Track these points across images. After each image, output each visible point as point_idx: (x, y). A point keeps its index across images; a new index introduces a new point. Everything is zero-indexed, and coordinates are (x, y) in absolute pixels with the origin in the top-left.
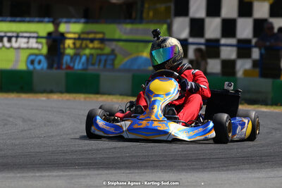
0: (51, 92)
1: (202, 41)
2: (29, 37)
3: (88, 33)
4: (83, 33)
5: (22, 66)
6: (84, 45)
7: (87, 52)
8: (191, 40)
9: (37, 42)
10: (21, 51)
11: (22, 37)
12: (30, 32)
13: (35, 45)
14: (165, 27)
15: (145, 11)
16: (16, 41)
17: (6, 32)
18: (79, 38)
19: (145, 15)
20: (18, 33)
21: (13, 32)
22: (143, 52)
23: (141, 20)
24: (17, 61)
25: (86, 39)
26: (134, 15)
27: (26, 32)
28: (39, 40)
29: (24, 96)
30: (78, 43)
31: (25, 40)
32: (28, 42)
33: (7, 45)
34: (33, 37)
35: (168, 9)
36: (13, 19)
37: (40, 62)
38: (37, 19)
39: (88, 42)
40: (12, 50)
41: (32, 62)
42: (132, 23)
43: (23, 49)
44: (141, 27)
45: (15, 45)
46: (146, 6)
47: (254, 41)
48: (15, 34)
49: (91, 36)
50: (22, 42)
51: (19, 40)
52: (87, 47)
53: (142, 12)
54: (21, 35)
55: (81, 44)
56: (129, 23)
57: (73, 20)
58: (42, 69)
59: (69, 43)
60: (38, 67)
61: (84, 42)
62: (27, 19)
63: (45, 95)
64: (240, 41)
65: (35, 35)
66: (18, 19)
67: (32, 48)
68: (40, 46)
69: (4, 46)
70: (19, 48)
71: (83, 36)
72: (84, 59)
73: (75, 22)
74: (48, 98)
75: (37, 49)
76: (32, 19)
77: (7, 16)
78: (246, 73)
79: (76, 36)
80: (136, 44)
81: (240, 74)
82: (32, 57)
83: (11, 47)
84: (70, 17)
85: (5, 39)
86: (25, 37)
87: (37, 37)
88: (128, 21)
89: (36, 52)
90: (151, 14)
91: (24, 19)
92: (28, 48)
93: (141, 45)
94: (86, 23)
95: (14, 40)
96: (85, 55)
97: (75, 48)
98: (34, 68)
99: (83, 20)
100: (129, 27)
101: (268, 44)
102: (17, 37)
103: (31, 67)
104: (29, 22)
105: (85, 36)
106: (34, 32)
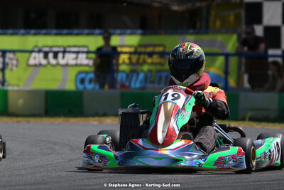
0: (105, 115)
1: (278, 52)
2: (78, 53)
3: (146, 46)
4: (140, 46)
5: (70, 86)
6: (141, 61)
7: (145, 68)
9: (87, 58)
10: (70, 68)
11: (70, 52)
12: (79, 47)
13: (85, 62)
14: (235, 37)
15: (212, 18)
16: (63, 57)
17: (51, 47)
18: (135, 53)
19: (211, 24)
20: (65, 48)
21: (59, 47)
22: (209, 66)
23: (206, 30)
24: (64, 80)
25: (145, 53)
26: (198, 25)
27: (75, 46)
29: (72, 120)
30: (134, 58)
31: (73, 56)
32: (77, 58)
33: (53, 61)
34: (83, 52)
35: (238, 17)
36: (59, 31)
37: (90, 81)
38: (86, 31)
39: (146, 57)
40: (58, 67)
41: (82, 81)
42: (197, 33)
43: (72, 66)
44: (206, 38)
45: (62, 61)
46: (213, 13)
48: (61, 49)
49: (150, 49)
50: (70, 58)
51: (67, 55)
52: (145, 62)
53: (208, 21)
54: (68, 49)
55: (138, 59)
56: (191, 34)
57: (129, 31)
58: (94, 89)
59: (124, 58)
60: (89, 86)
61: (142, 57)
62: (76, 31)
63: (96, 118)
65: (85, 49)
66: (65, 31)
67: (81, 65)
68: (90, 62)
69: (49, 63)
70: (67, 65)
71: (139, 50)
72: (141, 76)
73: (131, 34)
74: (100, 122)
75: (88, 65)
76: (81, 31)
77: (52, 28)
79: (132, 50)
82: (83, 76)
83: (58, 64)
84: (124, 28)
85: (51, 55)
86: (74, 52)
87: (88, 52)
88: (191, 31)
89: (86, 69)
90: (218, 23)
91: (70, 31)
92: (76, 65)
94: (143, 34)
95: (60, 55)
96: (143, 71)
97: (131, 63)
98: (85, 88)
99: (139, 31)
102: (64, 52)
103: (81, 87)
104: (77, 34)
105: (143, 50)
106: (84, 46)
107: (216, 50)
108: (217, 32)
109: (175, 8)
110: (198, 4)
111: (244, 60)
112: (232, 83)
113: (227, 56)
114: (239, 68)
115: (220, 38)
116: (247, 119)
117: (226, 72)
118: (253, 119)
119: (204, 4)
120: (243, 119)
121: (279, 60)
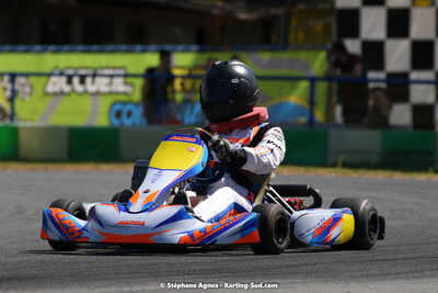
1: (381, 75)
2: (112, 76)
5: (102, 121)
9: (125, 83)
10: (101, 98)
11: (102, 75)
12: (114, 68)
13: (122, 88)
14: (323, 55)
15: (292, 31)
16: (93, 82)
17: (76, 69)
18: (190, 76)
19: (291, 38)
20: (95, 70)
22: (289, 94)
23: (284, 45)
24: (94, 113)
26: (274, 38)
27: (108, 68)
28: (129, 80)
29: (105, 167)
30: (188, 84)
31: (106, 80)
32: (111, 84)
33: (78, 87)
34: (119, 76)
35: (327, 28)
36: (88, 47)
37: (129, 114)
38: (124, 47)
40: (87, 97)
41: (118, 114)
42: (272, 50)
44: (285, 56)
45: (91, 87)
46: (294, 22)
48: (90, 72)
50: (101, 84)
51: (98, 80)
53: (286, 33)
54: (100, 72)
56: (265, 50)
57: (181, 47)
58: (134, 125)
59: (177, 84)
60: (127, 122)
62: (110, 47)
65: (121, 72)
66: (96, 47)
67: (117, 93)
68: (129, 89)
69: (73, 91)
70: (97, 93)
73: (184, 51)
75: (125, 93)
76: (116, 47)
77: (77, 43)
79: (185, 72)
80: (276, 84)
82: (118, 107)
83: (86, 92)
85: (76, 80)
86: (107, 76)
87: (126, 76)
88: (265, 47)
89: (124, 98)
90: (301, 36)
91: (103, 47)
92: (111, 93)
93: (287, 84)
94: (201, 51)
95: (89, 80)
97: (184, 90)
98: (122, 124)
99: (195, 47)
100: (266, 56)
102: (94, 75)
103: (116, 122)
104: (112, 52)
106: (120, 68)
107: (297, 73)
108: (300, 48)
109: (243, 16)
110: (273, 11)
111: (335, 86)
112: (319, 116)
113: (313, 80)
114: (329, 97)
115: (303, 56)
116: (340, 164)
117: (312, 102)
118: (347, 165)
119: (280, 11)
120: (334, 165)
121: (383, 85)
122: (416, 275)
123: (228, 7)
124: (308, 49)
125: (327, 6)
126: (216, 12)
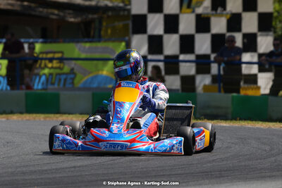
0: (12, 113)
1: (161, 57)
3: (47, 53)
4: (41, 52)
6: (43, 65)
7: (46, 71)
8: (150, 57)
14: (123, 44)
15: (103, 28)
19: (102, 33)
22: (102, 70)
23: (99, 38)
25: (46, 59)
26: (92, 33)
35: (126, 26)
39: (47, 62)
42: (91, 42)
44: (99, 45)
46: (104, 24)
47: (213, 57)
49: (50, 56)
52: (46, 66)
53: (100, 30)
56: (86, 42)
57: (32, 40)
61: (43, 62)
63: (4, 116)
64: (198, 57)
72: (43, 78)
74: (8, 119)
78: (206, 88)
80: (95, 62)
81: (200, 89)
88: (86, 40)
90: (109, 31)
93: (100, 62)
94: (44, 42)
96: (44, 74)
99: (41, 40)
100: (88, 45)
101: (226, 59)
105: (44, 56)
107: (107, 56)
108: (109, 40)
109: (72, 20)
110: (90, 16)
115: (111, 45)
119: (95, 16)
121: (161, 65)
122: (184, 184)
123: (62, 14)
124: (114, 41)
125: (126, 13)
126: (54, 17)
